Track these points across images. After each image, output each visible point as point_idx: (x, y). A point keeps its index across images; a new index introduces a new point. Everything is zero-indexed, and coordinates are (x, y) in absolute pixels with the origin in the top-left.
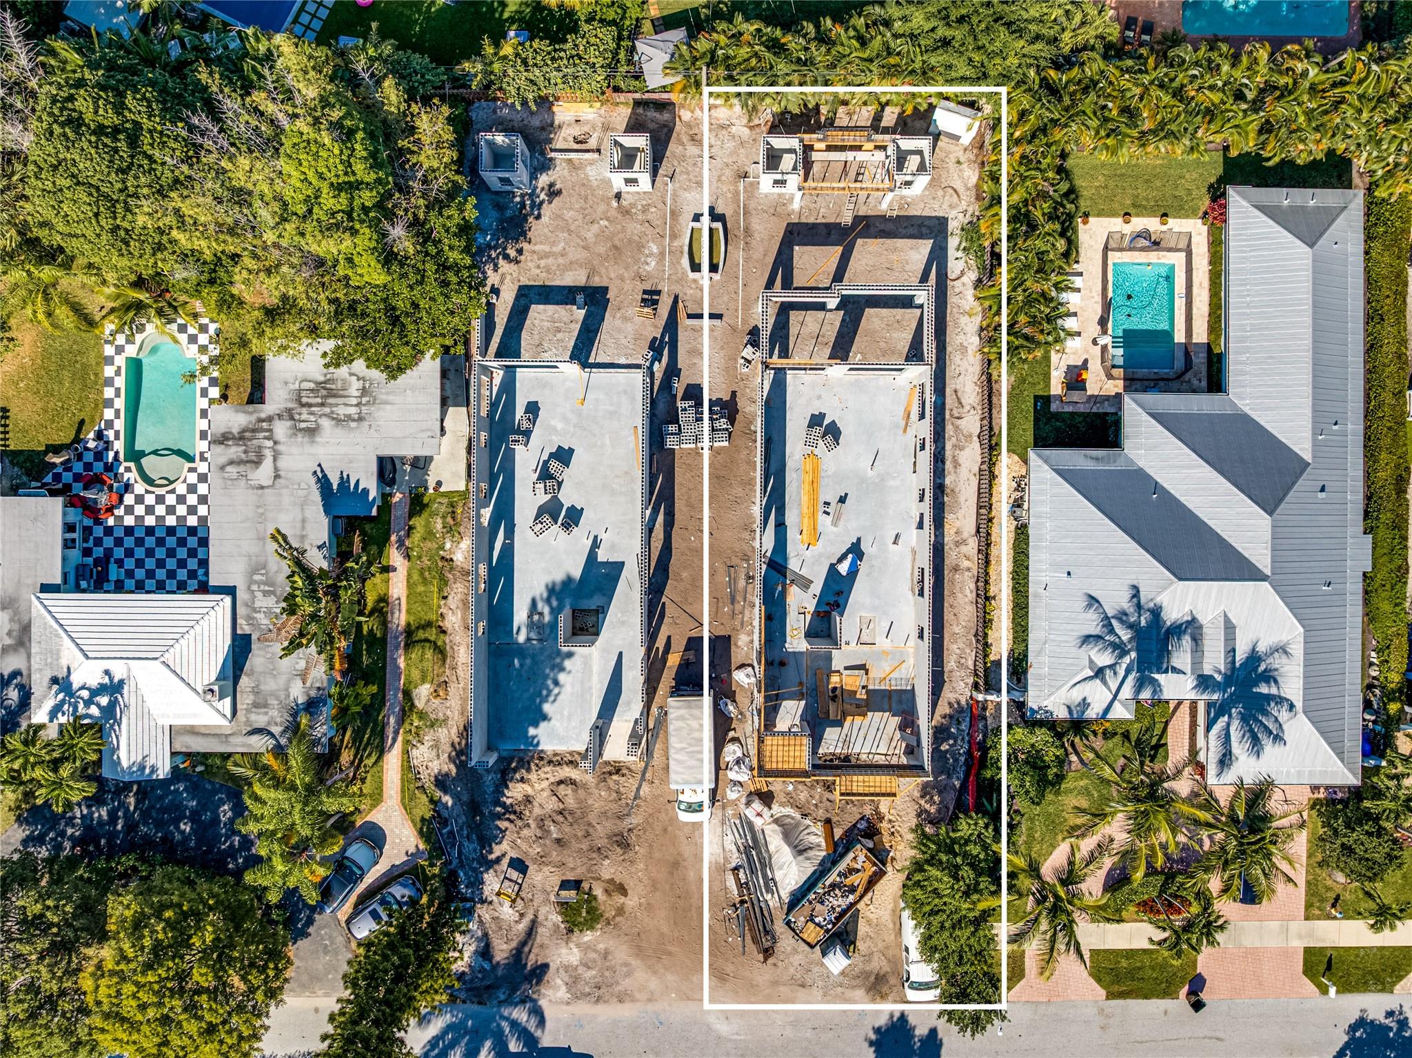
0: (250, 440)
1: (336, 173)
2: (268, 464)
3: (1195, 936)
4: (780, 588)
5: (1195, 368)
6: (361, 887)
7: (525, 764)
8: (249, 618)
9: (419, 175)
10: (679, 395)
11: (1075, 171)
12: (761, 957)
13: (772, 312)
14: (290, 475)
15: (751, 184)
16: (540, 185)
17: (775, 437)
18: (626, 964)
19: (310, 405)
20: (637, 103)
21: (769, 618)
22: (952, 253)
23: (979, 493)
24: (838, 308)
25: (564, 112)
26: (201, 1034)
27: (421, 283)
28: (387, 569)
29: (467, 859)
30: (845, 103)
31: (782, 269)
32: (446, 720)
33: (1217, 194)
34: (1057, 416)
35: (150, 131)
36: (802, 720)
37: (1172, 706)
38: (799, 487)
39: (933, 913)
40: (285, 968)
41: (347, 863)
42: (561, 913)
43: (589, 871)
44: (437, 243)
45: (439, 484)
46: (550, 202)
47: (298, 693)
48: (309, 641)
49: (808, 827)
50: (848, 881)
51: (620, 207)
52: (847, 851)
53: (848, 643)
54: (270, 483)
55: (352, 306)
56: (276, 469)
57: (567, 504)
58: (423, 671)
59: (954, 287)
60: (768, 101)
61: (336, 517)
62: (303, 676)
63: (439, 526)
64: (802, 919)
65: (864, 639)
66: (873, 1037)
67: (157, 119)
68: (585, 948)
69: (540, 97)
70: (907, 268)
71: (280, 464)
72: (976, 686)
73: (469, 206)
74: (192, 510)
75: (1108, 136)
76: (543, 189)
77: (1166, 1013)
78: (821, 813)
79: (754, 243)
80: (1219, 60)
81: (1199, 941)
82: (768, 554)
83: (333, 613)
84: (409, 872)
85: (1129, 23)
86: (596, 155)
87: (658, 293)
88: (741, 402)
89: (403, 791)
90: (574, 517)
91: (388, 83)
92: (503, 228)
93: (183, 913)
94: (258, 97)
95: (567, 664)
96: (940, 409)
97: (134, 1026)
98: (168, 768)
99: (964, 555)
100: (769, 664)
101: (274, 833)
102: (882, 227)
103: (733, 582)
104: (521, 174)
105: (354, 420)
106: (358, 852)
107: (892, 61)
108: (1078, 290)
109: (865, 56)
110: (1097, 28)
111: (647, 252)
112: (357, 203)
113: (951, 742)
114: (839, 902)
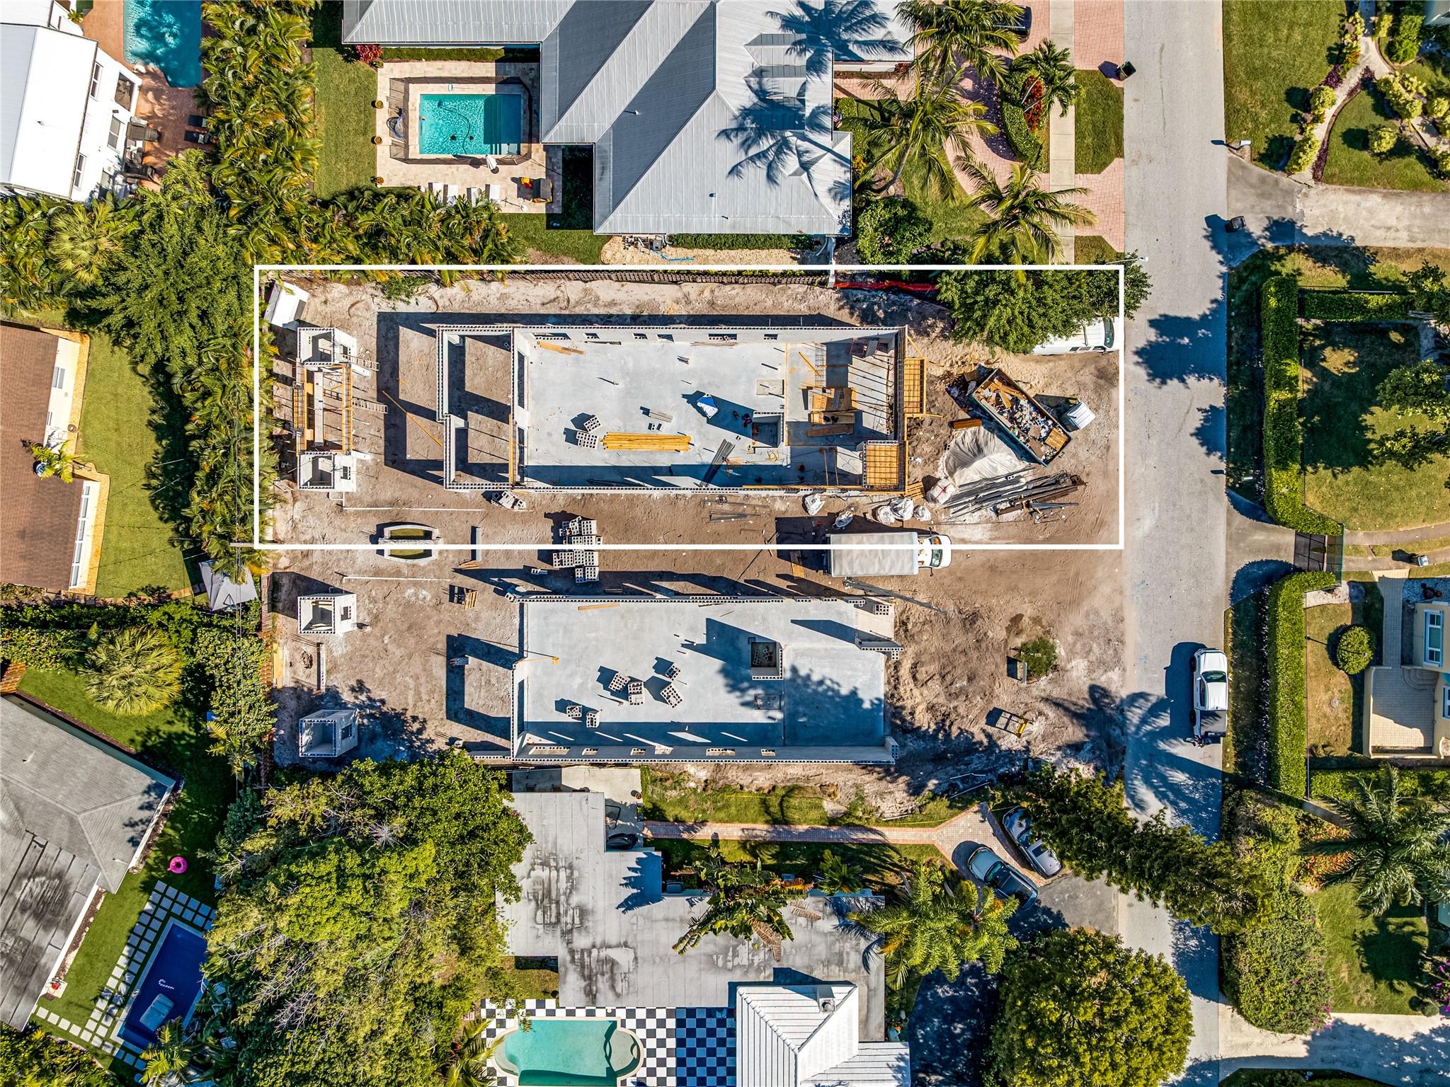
0: (591, 970)
1: (328, 890)
2: (613, 954)
3: (1057, 72)
4: (731, 471)
5: (519, 74)
6: (1014, 864)
7: (897, 711)
8: (759, 970)
9: (333, 813)
10: (549, 567)
11: (332, 190)
12: (1080, 488)
13: (468, 479)
14: (624, 933)
15: (348, 500)
16: (352, 700)
17: (588, 476)
18: (1087, 615)
19: (558, 914)
20: (273, 608)
21: (759, 481)
22: (412, 308)
23: (640, 282)
24: (465, 418)
25: (283, 678)
26: (1143, 1013)
27: (435, 813)
28: (715, 842)
29: (987, 765)
30: (270, 411)
31: (427, 470)
32: (857, 786)
33: (352, 53)
34: (566, 206)
35: (293, 1065)
36: (855, 450)
37: (842, 96)
38: (635, 453)
39: (1031, 325)
40: (1085, 934)
41: (990, 877)
42: (1038, 678)
43: (998, 650)
44: (396, 796)
45: (634, 793)
46: (369, 691)
47: (829, 924)
48: (776, 914)
49: (957, 444)
50: (1008, 406)
51: (371, 625)
52: (978, 406)
53: (783, 407)
54: (631, 951)
55: (460, 875)
56: (619, 946)
57: (652, 673)
58: (811, 808)
59: (445, 306)
60: (266, 483)
61: (664, 889)
62: (812, 919)
63: (674, 793)
64: (1043, 449)
65: (778, 390)
66: (1158, 380)
67: (282, 1058)
68: (1072, 653)
69: (266, 700)
70: (426, 351)
71: (614, 941)
72: (823, 284)
73: (362, 767)
74: (661, 1023)
75: (292, 159)
76: (356, 698)
77: (1136, 100)
78: (944, 431)
79: (404, 497)
80: (218, 52)
81: (1063, 68)
82: (699, 482)
83: (751, 891)
84: (999, 819)
85: (191, 139)
86: (323, 647)
87: (452, 587)
88: (556, 509)
89: (924, 826)
90: (664, 666)
91: (248, 846)
92: (393, 734)
93: (1029, 1029)
94: (261, 964)
95: (803, 672)
96: (562, 320)
97: (1133, 1073)
98: (899, 1045)
99: (698, 297)
100: (802, 481)
101: (956, 947)
102: (388, 376)
103: (725, 516)
104: (339, 719)
105: (572, 873)
106: (980, 868)
107: (224, 366)
108: (446, 187)
109: (220, 392)
110: (189, 170)
111: (413, 599)
112: (357, 871)
113: (876, 307)
114: (1027, 413)
